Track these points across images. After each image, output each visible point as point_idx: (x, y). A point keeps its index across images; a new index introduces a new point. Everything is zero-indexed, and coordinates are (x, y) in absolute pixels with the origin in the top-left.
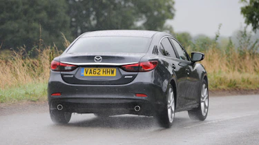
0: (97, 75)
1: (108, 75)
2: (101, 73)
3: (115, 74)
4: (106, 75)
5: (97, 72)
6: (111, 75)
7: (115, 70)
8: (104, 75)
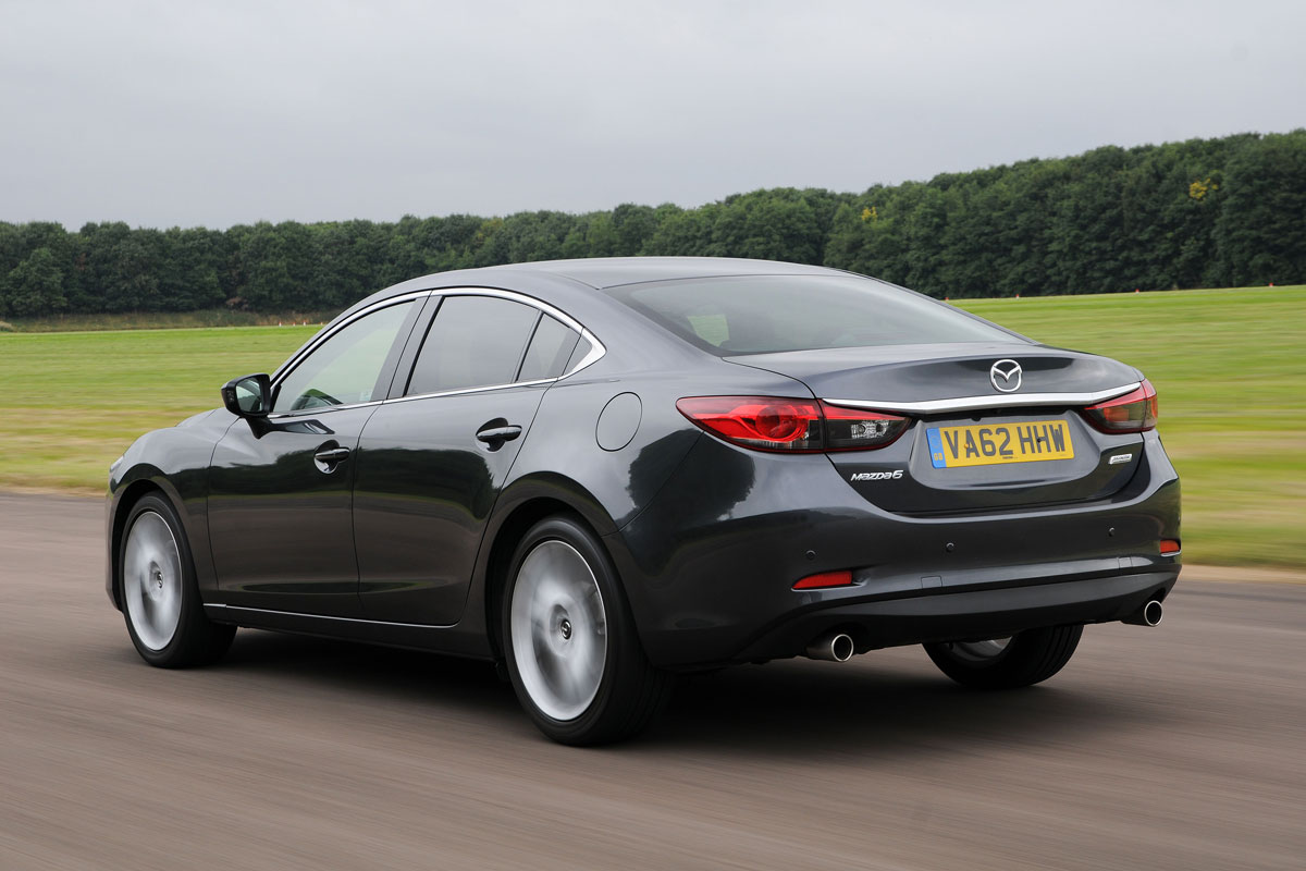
0: (998, 459)
1: (1045, 456)
2: (1014, 445)
3: (1069, 453)
4: (1037, 457)
5: (998, 440)
6: (1055, 455)
7: (1064, 423)
8: (1030, 457)
